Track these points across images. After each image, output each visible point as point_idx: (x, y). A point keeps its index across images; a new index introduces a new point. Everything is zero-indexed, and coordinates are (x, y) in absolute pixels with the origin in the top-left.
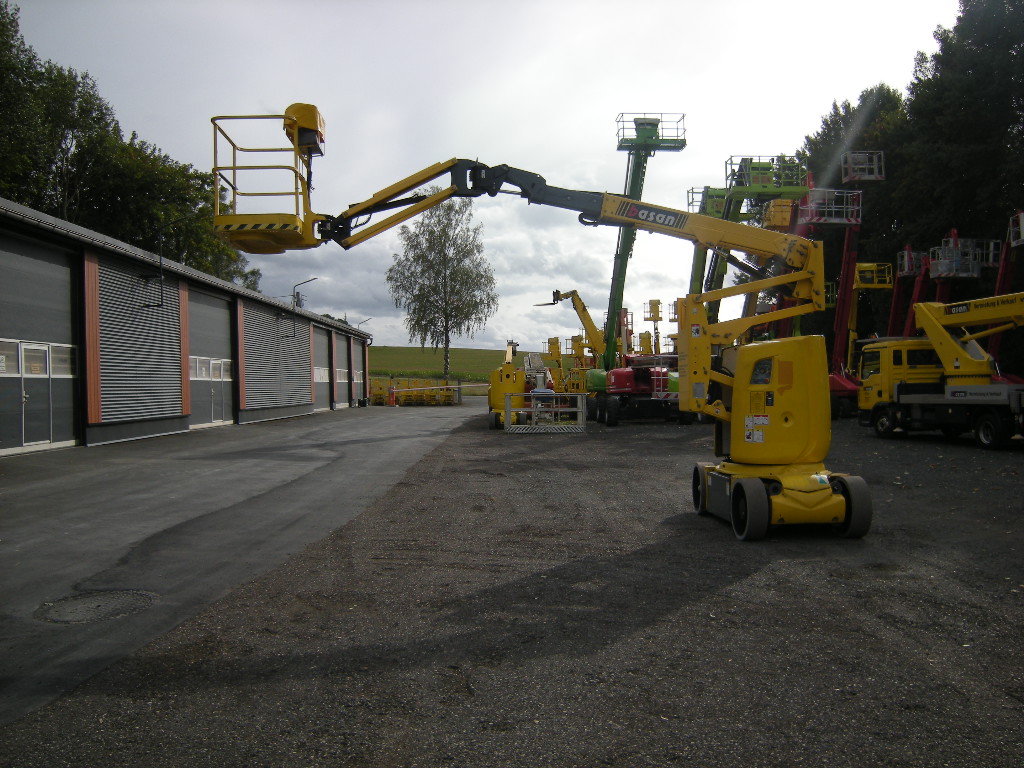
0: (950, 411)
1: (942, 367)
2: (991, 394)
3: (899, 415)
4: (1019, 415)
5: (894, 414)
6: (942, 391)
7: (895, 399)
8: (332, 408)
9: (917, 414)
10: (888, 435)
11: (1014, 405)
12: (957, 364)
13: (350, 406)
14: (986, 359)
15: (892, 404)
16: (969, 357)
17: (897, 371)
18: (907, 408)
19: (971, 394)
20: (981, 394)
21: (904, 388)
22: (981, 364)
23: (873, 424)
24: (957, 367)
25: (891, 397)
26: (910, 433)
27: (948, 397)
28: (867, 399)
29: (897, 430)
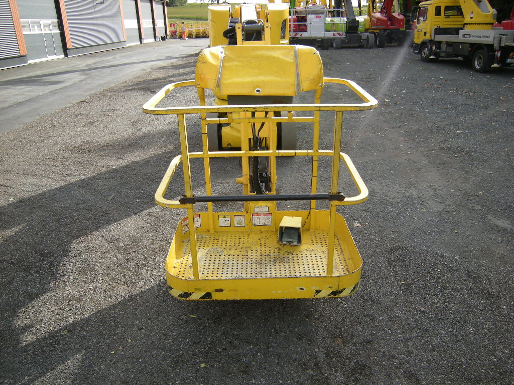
0: (461, 47)
1: (463, 17)
2: (484, 37)
3: (434, 48)
4: (498, 51)
5: (431, 47)
6: (458, 34)
7: (432, 38)
8: (141, 43)
9: (444, 47)
10: (427, 60)
11: (496, 46)
12: (472, 16)
13: (155, 40)
14: (491, 12)
15: (431, 41)
16: (480, 11)
17: (436, 20)
18: (439, 44)
19: (473, 36)
20: (480, 37)
21: (439, 31)
22: (487, 16)
23: (420, 53)
24: (472, 18)
25: (431, 36)
26: (440, 58)
27: (460, 38)
28: (418, 37)
29: (432, 57)
